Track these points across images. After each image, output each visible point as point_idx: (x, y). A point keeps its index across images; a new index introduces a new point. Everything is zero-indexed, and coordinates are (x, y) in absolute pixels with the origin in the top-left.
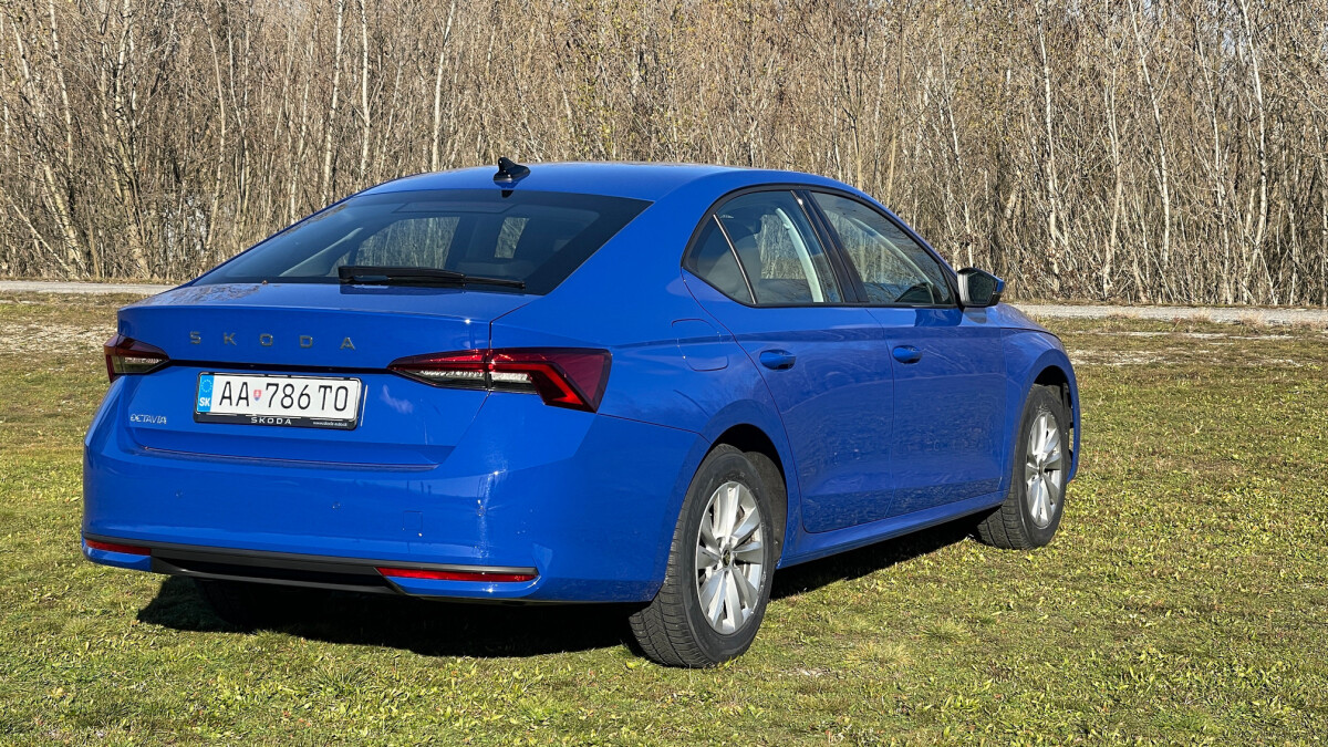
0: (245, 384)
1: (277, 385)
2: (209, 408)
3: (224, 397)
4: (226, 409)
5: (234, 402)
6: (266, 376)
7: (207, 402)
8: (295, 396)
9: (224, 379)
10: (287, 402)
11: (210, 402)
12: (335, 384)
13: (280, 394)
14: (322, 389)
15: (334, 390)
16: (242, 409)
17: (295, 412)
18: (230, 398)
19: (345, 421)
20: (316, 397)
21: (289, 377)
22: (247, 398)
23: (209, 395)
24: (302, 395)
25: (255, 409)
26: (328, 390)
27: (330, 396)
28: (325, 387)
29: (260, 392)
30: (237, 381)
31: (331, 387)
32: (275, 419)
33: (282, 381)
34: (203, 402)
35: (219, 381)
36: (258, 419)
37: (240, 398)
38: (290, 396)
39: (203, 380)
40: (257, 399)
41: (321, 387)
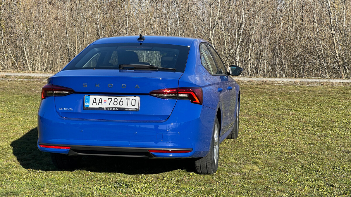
0: (101, 98)
1: (112, 99)
2: (89, 106)
3: (93, 102)
4: (95, 106)
5: (97, 103)
6: (108, 96)
7: (88, 104)
8: (118, 102)
9: (93, 97)
10: (115, 103)
11: (89, 104)
12: (131, 98)
13: (113, 101)
14: (127, 100)
15: (131, 100)
16: (100, 106)
17: (118, 106)
18: (96, 102)
19: (135, 109)
20: (125, 102)
21: (116, 96)
22: (102, 103)
23: (89, 102)
24: (120, 101)
25: (105, 106)
26: (129, 100)
27: (130, 102)
28: (128, 99)
29: (106, 101)
30: (98, 98)
31: (130, 99)
32: (112, 109)
33: (113, 98)
34: (86, 104)
35: (92, 98)
36: (106, 108)
37: (99, 103)
38: (116, 102)
39: (86, 98)
40: (105, 103)
41: (126, 99)
